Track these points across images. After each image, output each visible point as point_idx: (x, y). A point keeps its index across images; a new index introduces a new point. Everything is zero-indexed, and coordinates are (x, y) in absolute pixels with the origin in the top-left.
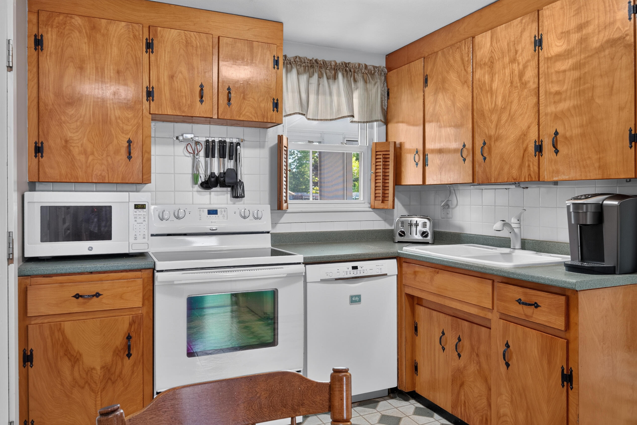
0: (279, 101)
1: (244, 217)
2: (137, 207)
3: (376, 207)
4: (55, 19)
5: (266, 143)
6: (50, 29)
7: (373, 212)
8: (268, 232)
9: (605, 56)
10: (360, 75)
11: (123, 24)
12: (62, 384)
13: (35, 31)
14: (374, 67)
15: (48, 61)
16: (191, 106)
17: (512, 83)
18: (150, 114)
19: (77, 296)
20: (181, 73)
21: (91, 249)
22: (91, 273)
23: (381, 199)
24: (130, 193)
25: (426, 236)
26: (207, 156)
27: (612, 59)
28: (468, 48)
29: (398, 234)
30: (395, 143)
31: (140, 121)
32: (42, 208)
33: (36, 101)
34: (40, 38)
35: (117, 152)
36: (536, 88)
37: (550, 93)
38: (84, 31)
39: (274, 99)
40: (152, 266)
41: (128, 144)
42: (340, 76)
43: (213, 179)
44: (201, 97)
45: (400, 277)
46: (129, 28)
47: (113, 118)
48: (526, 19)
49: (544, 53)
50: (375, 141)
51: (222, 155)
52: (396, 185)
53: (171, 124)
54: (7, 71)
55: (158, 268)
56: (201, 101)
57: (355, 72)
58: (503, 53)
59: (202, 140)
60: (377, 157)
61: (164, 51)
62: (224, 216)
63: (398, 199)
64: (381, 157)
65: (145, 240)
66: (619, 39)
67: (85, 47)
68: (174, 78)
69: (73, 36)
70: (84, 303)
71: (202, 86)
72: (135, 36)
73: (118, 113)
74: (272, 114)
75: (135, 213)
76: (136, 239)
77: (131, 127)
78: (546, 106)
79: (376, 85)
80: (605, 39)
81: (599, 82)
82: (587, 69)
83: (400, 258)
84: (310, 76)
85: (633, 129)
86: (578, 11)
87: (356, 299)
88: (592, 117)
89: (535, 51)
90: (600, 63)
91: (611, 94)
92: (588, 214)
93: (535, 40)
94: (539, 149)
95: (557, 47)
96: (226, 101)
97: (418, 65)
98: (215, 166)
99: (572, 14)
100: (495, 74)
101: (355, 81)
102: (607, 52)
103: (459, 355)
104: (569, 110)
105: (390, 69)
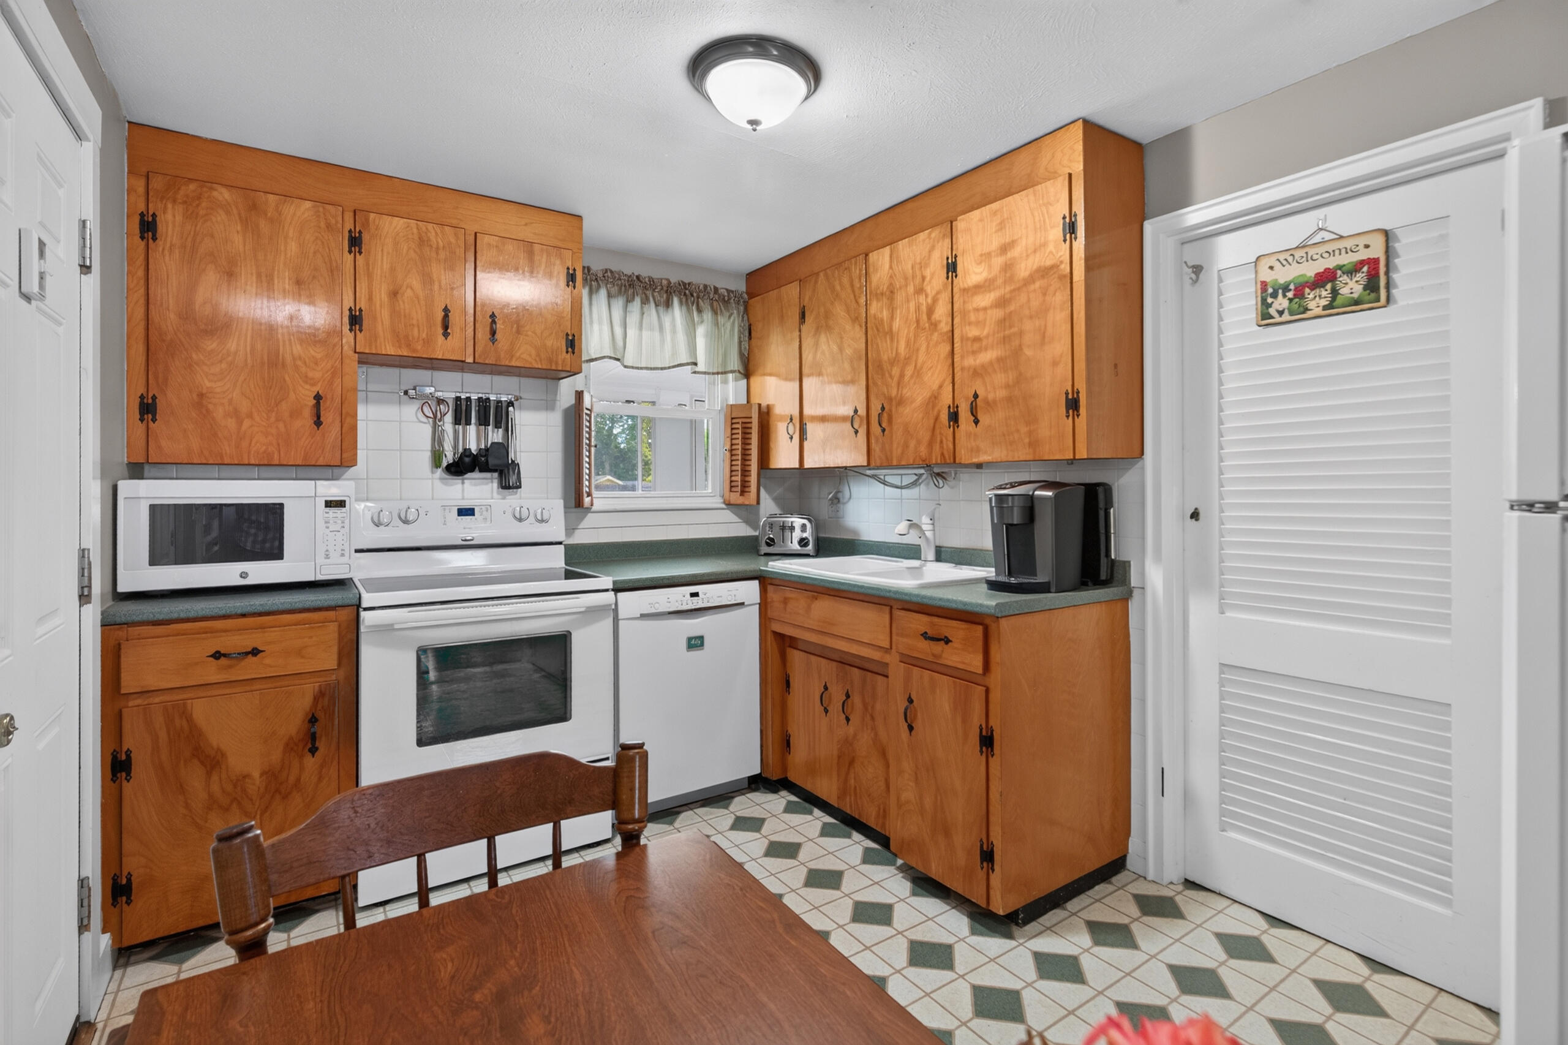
0: (576, 338)
1: (520, 520)
2: (329, 504)
3: (732, 502)
4: (179, 189)
6: (170, 206)
7: (727, 510)
8: (560, 543)
9: (1035, 290)
10: (707, 301)
11: (308, 204)
12: (187, 806)
13: (142, 207)
14: (729, 291)
15: (167, 258)
16: (428, 342)
17: (918, 321)
18: (355, 352)
19: (217, 655)
20: (411, 288)
21: (244, 575)
22: (244, 615)
23: (739, 489)
24: (317, 482)
25: (806, 545)
26: (457, 421)
27: (1044, 294)
28: (860, 270)
29: (764, 542)
30: (760, 405)
31: (338, 364)
32: (153, 508)
33: (142, 325)
34: (150, 219)
35: (295, 413)
36: (949, 331)
37: (968, 339)
38: (235, 211)
39: (567, 335)
40: (355, 601)
41: (315, 401)
42: (676, 302)
43: (467, 460)
44: (446, 327)
45: (764, 606)
46: (318, 211)
47: (289, 359)
48: (936, 233)
49: (961, 282)
50: (731, 402)
51: (483, 421)
52: (762, 468)
53: (396, 371)
54: (81, 273)
55: (364, 605)
56: (446, 334)
57: (698, 297)
58: (906, 279)
59: (450, 396)
60: (734, 426)
61: (380, 253)
62: (485, 519)
63: (765, 489)
64: (739, 426)
65: (345, 559)
66: (1051, 267)
67: (238, 239)
68: (399, 296)
69: (214, 219)
70: (230, 667)
71: (446, 310)
72: (328, 225)
73: (297, 349)
74: (564, 357)
75: (327, 515)
76: (327, 557)
77: (319, 374)
78: (962, 357)
79: (732, 318)
80: (1035, 267)
81: (1028, 326)
82: (1012, 308)
83: (764, 578)
84: (629, 301)
85: (1070, 391)
86: (1001, 226)
87: (696, 643)
88: (1021, 374)
89: (948, 278)
90: (1029, 301)
91: (1043, 343)
92: (1015, 509)
93: (948, 263)
94: (954, 417)
95: (976, 274)
96: (489, 336)
97: (791, 291)
98: (473, 439)
99: (994, 230)
100: (896, 308)
101: (700, 311)
102: (1037, 284)
103: (848, 719)
104: (991, 363)
105: (751, 294)
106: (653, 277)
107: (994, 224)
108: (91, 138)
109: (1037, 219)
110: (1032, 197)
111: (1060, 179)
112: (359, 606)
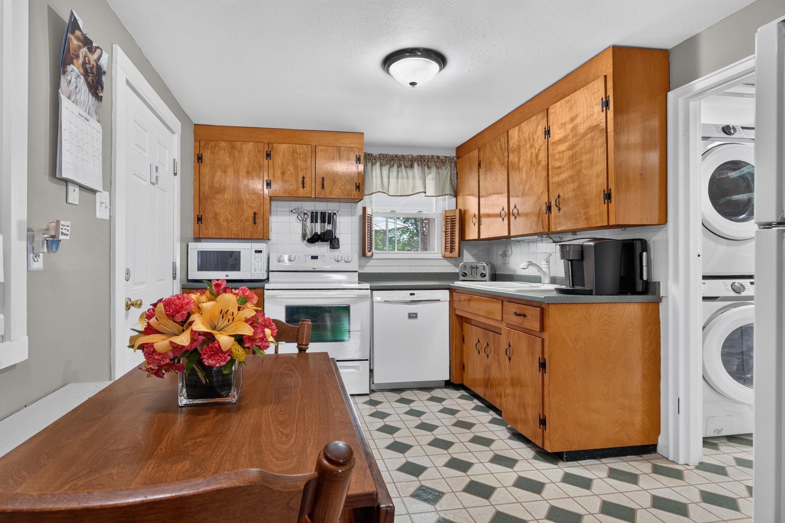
0: (360, 185)
1: (338, 261)
2: (256, 252)
3: (446, 256)
4: (209, 144)
5: (357, 213)
7: (444, 260)
8: (357, 272)
9: (588, 139)
10: (433, 163)
11: (252, 143)
13: (198, 152)
14: (445, 157)
15: (206, 168)
16: (297, 190)
17: (531, 162)
18: (269, 196)
20: (289, 170)
21: (227, 276)
23: (449, 250)
24: (252, 244)
25: (485, 276)
26: (312, 222)
27: (592, 141)
28: (505, 140)
29: (461, 275)
30: (461, 210)
31: (262, 201)
32: (199, 251)
33: (198, 192)
34: (200, 156)
35: (247, 220)
36: (545, 165)
37: (555, 168)
38: (227, 149)
39: (356, 183)
40: (262, 287)
41: (254, 215)
42: (416, 165)
43: (315, 237)
44: (303, 184)
45: (451, 302)
46: (255, 146)
47: (245, 200)
48: (540, 116)
49: (551, 140)
50: (447, 209)
51: (323, 221)
53: (287, 203)
54: (174, 176)
55: (266, 288)
56: (303, 187)
57: (428, 162)
58: (526, 141)
59: (308, 212)
60: (447, 220)
61: (277, 158)
62: (322, 260)
63: (467, 250)
64: (450, 220)
65: (262, 272)
66: (596, 126)
67: (227, 159)
68: (285, 174)
69: (220, 153)
71: (303, 178)
72: (259, 151)
73: (247, 196)
74: (355, 193)
75: (255, 256)
76: (255, 271)
77: (255, 205)
78: (553, 178)
79: (447, 170)
80: (588, 126)
81: (584, 158)
82: (577, 149)
83: (452, 289)
84: (391, 166)
85: (606, 190)
86: (571, 108)
87: (413, 316)
88: (581, 183)
89: (545, 138)
90: (585, 144)
91: (592, 166)
92: (571, 252)
93: (545, 131)
94: (549, 208)
95: (558, 134)
96: (321, 186)
97: (475, 153)
98: (318, 228)
99: (567, 111)
100: (521, 157)
101: (429, 167)
102: (589, 135)
103: (488, 356)
104: (566, 179)
105: (458, 157)
106: (404, 154)
107: (567, 107)
108: (177, 132)
109: (588, 102)
110: (586, 91)
111: (600, 78)
112: (264, 289)
